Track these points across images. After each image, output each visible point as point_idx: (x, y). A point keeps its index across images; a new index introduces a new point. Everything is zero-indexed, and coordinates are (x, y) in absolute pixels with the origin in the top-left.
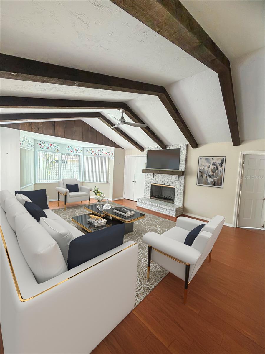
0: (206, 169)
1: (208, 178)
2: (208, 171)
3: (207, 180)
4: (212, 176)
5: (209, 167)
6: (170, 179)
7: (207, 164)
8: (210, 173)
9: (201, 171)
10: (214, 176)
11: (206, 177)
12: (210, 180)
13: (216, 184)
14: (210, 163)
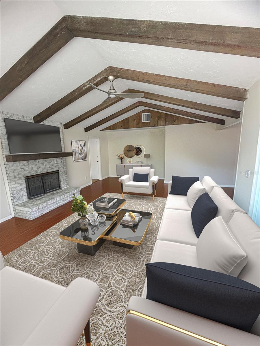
0: (77, 149)
1: (79, 155)
2: (78, 151)
3: (79, 157)
4: (81, 154)
5: (79, 148)
6: (52, 163)
7: (77, 146)
8: (80, 152)
9: (74, 151)
10: (82, 153)
11: (78, 155)
12: (80, 156)
13: (84, 158)
14: (79, 145)
